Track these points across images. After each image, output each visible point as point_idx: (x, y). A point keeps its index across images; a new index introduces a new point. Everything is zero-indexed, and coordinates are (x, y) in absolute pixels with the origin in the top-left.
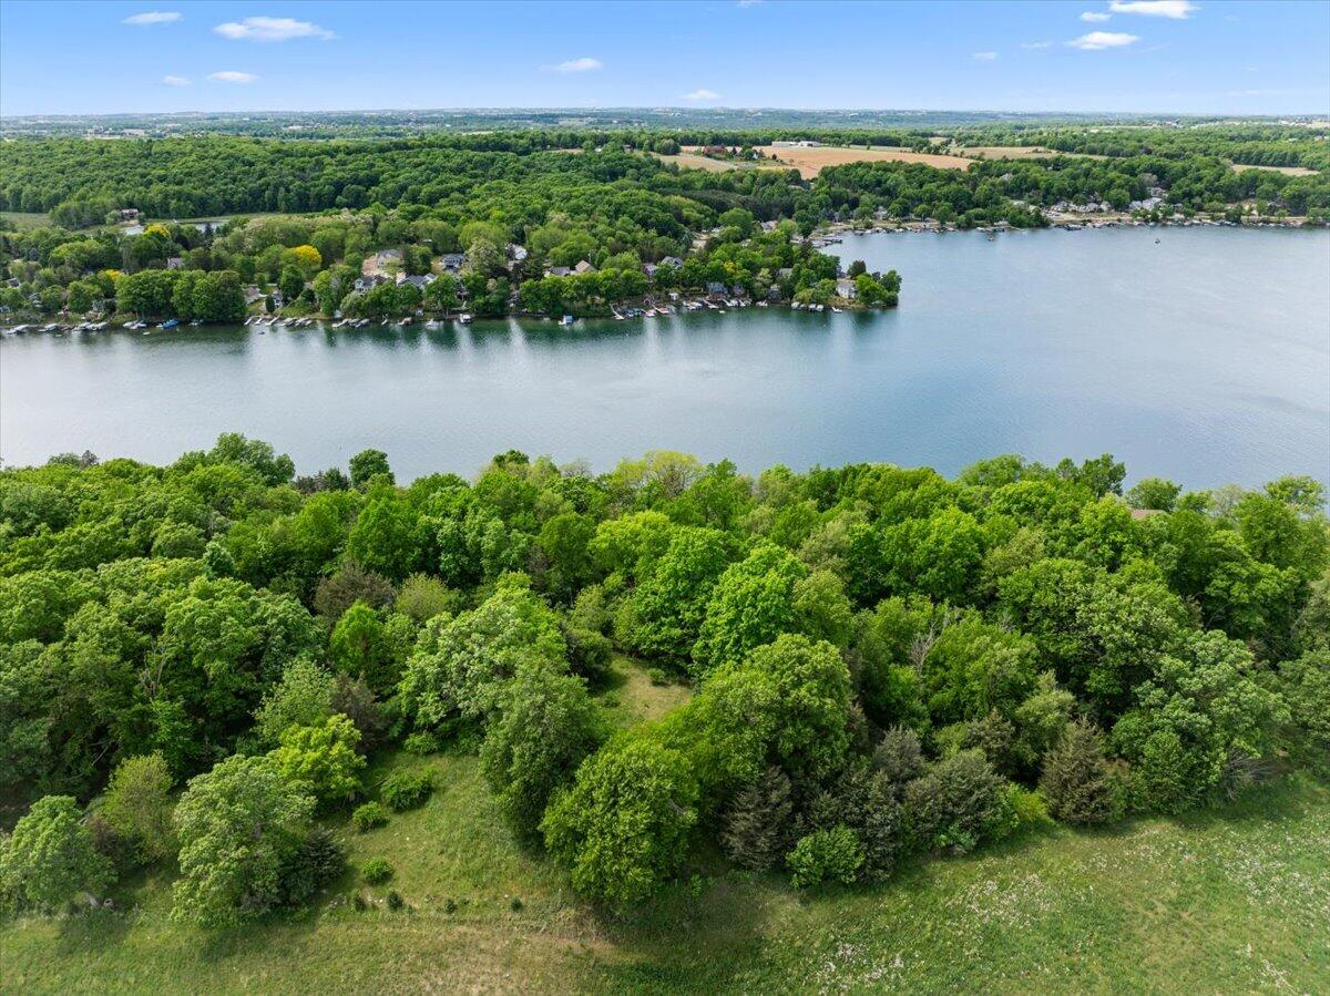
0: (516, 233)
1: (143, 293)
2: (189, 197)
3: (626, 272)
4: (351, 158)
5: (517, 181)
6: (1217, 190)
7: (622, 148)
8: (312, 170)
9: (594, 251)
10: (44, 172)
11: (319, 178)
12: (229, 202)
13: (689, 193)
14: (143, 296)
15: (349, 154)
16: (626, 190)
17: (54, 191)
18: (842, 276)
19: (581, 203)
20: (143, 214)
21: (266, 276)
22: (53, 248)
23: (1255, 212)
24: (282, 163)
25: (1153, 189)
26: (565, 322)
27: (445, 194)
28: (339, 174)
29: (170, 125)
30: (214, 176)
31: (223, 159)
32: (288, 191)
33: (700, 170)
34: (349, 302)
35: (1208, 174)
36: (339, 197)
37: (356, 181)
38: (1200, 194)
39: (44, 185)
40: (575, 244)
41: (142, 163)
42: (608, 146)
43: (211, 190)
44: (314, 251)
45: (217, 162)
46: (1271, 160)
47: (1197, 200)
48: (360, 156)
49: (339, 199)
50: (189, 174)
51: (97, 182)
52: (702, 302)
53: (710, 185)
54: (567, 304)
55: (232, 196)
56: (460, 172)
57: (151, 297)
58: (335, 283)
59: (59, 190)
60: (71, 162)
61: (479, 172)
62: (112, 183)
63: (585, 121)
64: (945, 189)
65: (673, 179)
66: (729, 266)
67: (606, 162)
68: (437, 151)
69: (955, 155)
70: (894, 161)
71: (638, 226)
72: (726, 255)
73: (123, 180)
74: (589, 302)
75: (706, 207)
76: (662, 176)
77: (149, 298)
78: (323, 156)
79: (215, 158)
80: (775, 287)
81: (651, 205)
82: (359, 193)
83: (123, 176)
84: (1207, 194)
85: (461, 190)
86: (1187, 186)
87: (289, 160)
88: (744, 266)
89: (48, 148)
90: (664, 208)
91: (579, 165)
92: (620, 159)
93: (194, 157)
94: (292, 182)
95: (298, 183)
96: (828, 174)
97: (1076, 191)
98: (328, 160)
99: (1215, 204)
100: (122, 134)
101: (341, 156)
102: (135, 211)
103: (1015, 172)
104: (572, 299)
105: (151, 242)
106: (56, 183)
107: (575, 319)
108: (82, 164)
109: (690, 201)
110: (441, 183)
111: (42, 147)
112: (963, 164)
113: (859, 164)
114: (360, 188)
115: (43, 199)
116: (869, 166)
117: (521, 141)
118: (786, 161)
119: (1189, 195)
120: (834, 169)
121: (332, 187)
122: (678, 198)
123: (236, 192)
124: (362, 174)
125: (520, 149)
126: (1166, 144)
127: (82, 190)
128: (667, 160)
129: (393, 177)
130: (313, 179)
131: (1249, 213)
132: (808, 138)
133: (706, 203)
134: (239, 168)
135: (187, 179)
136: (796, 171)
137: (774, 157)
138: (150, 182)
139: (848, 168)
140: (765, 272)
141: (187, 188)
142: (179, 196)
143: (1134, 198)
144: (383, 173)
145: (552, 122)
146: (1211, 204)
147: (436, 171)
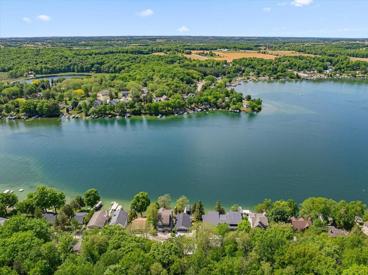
0: (144, 83)
1: (28, 107)
2: (48, 68)
3: (178, 100)
4: (96, 56)
5: (144, 64)
6: (348, 67)
7: (175, 53)
8: (85, 60)
9: (167, 91)
10: (7, 60)
11: (86, 62)
12: (61, 69)
13: (195, 68)
14: (28, 108)
15: (96, 54)
16: (177, 68)
17: (9, 66)
18: (244, 99)
19: (164, 73)
20: (35, 73)
21: (67, 99)
22: (3, 90)
23: (360, 74)
24: (76, 57)
25: (329, 66)
26: (159, 117)
27: (123, 68)
28: (93, 61)
29: (48, 41)
30: (56, 61)
31: (59, 56)
32: (78, 66)
33: (198, 60)
34: (92, 110)
35: (345, 62)
36: (92, 68)
37: (98, 63)
38: (344, 68)
39: (7, 64)
40: (162, 89)
41: (36, 57)
42: (171, 52)
43: (55, 66)
44: (83, 91)
45: (57, 57)
46: (360, 56)
47: (343, 70)
48: (99, 55)
49: (93, 69)
50: (49, 61)
51: (22, 63)
52: (201, 109)
53: (201, 65)
54: (160, 111)
55: (61, 67)
56: (128, 61)
57: (30, 108)
58: (88, 104)
59: (11, 65)
60: (15, 56)
61: (133, 61)
62: (26, 64)
63: (164, 40)
64: (270, 67)
65: (190, 63)
66: (209, 97)
67: (171, 58)
68: (121, 54)
69: (270, 54)
70: (254, 57)
71: (181, 81)
72: (208, 94)
73: (29, 63)
74: (167, 109)
75: (200, 73)
76: (186, 62)
77: (30, 109)
78: (88, 55)
79: (57, 56)
80: (224, 104)
81: (184, 74)
82: (98, 67)
83: (30, 61)
84: (345, 68)
85: (128, 67)
86: (340, 66)
87: (78, 56)
88: (214, 97)
89: (9, 52)
90: (188, 74)
91: (163, 59)
92: (175, 57)
93: (51, 55)
94: (79, 64)
95: (80, 64)
96: (235, 62)
97: (307, 67)
98: (90, 56)
99: (348, 71)
100: (34, 44)
101: (93, 55)
102: (33, 72)
103: (289, 61)
104: (161, 109)
105: (33, 87)
106: (10, 63)
107: (162, 115)
108: (18, 57)
109: (195, 71)
110: (122, 64)
111: (8, 51)
112: (273, 57)
113: (244, 58)
114: (99, 66)
115: (6, 68)
116: (246, 59)
117: (146, 50)
118: (222, 56)
119: (340, 69)
120: (236, 60)
121: (90, 65)
122: (192, 70)
123: (62, 67)
124: (99, 61)
125: (146, 53)
126: (329, 51)
127: (17, 66)
128: (188, 56)
129: (108, 62)
130: (85, 63)
131: (359, 74)
132: (227, 48)
133: (200, 72)
134: (64, 59)
135: (48, 62)
136: (226, 61)
137: (219, 55)
138: (37, 64)
139: (240, 60)
140: (220, 99)
141: (48, 66)
142: (45, 68)
143: (324, 69)
144: (105, 61)
145: (155, 41)
146: (347, 71)
147: (121, 60)
